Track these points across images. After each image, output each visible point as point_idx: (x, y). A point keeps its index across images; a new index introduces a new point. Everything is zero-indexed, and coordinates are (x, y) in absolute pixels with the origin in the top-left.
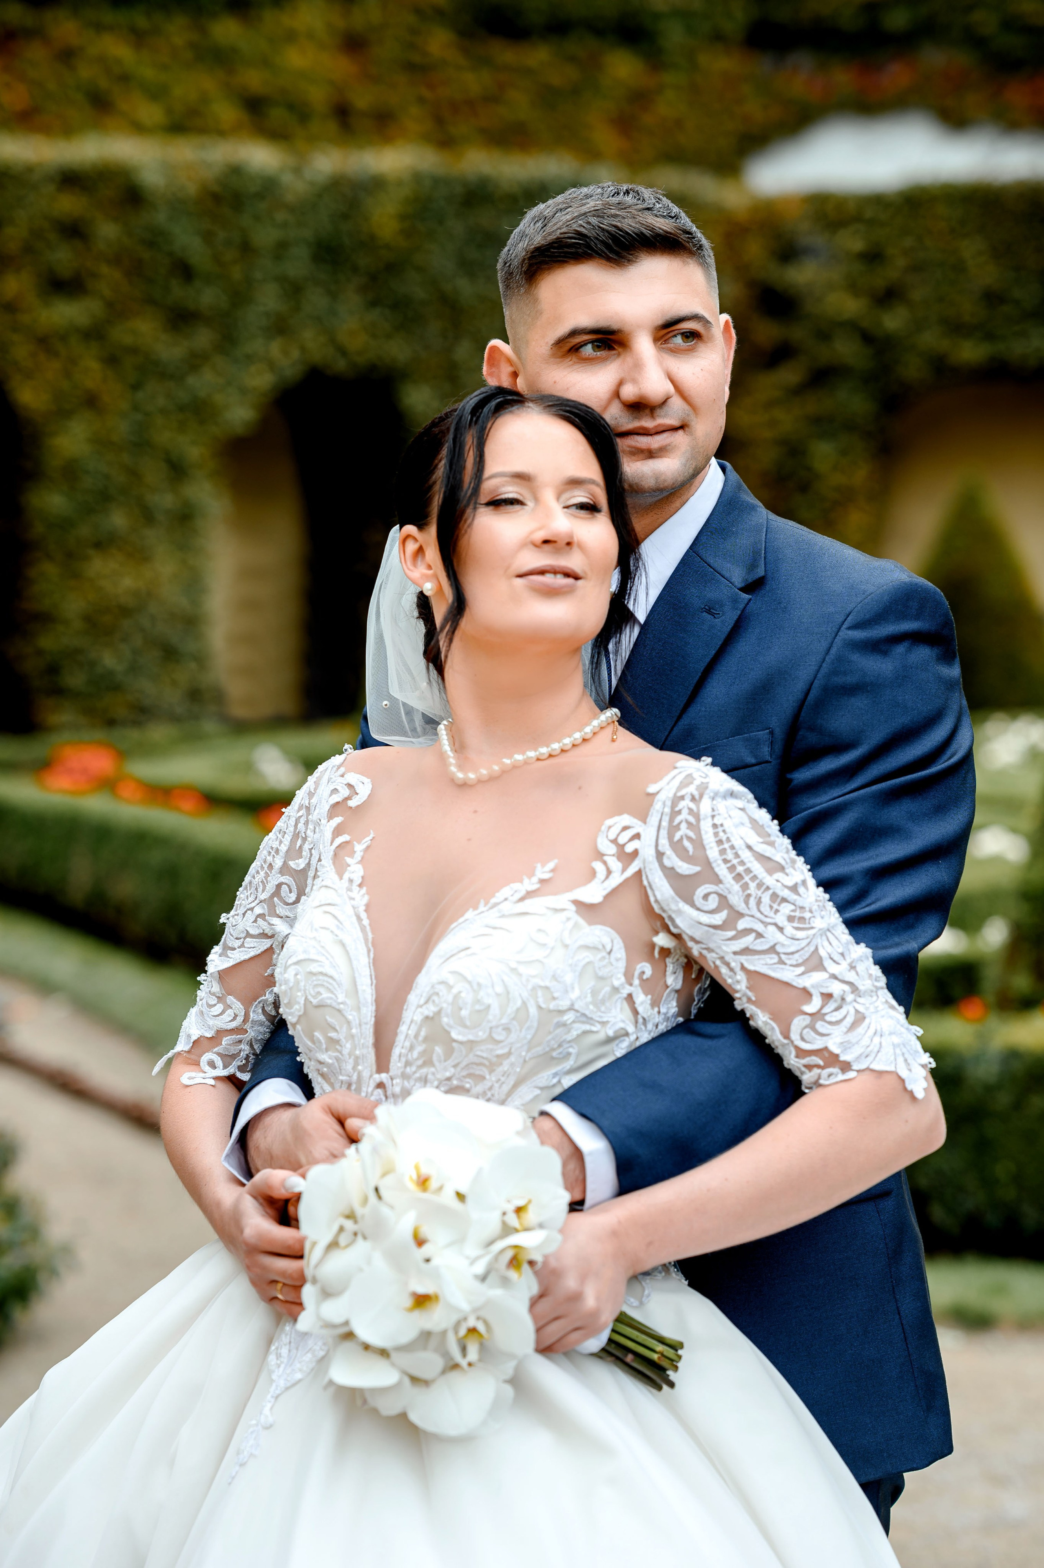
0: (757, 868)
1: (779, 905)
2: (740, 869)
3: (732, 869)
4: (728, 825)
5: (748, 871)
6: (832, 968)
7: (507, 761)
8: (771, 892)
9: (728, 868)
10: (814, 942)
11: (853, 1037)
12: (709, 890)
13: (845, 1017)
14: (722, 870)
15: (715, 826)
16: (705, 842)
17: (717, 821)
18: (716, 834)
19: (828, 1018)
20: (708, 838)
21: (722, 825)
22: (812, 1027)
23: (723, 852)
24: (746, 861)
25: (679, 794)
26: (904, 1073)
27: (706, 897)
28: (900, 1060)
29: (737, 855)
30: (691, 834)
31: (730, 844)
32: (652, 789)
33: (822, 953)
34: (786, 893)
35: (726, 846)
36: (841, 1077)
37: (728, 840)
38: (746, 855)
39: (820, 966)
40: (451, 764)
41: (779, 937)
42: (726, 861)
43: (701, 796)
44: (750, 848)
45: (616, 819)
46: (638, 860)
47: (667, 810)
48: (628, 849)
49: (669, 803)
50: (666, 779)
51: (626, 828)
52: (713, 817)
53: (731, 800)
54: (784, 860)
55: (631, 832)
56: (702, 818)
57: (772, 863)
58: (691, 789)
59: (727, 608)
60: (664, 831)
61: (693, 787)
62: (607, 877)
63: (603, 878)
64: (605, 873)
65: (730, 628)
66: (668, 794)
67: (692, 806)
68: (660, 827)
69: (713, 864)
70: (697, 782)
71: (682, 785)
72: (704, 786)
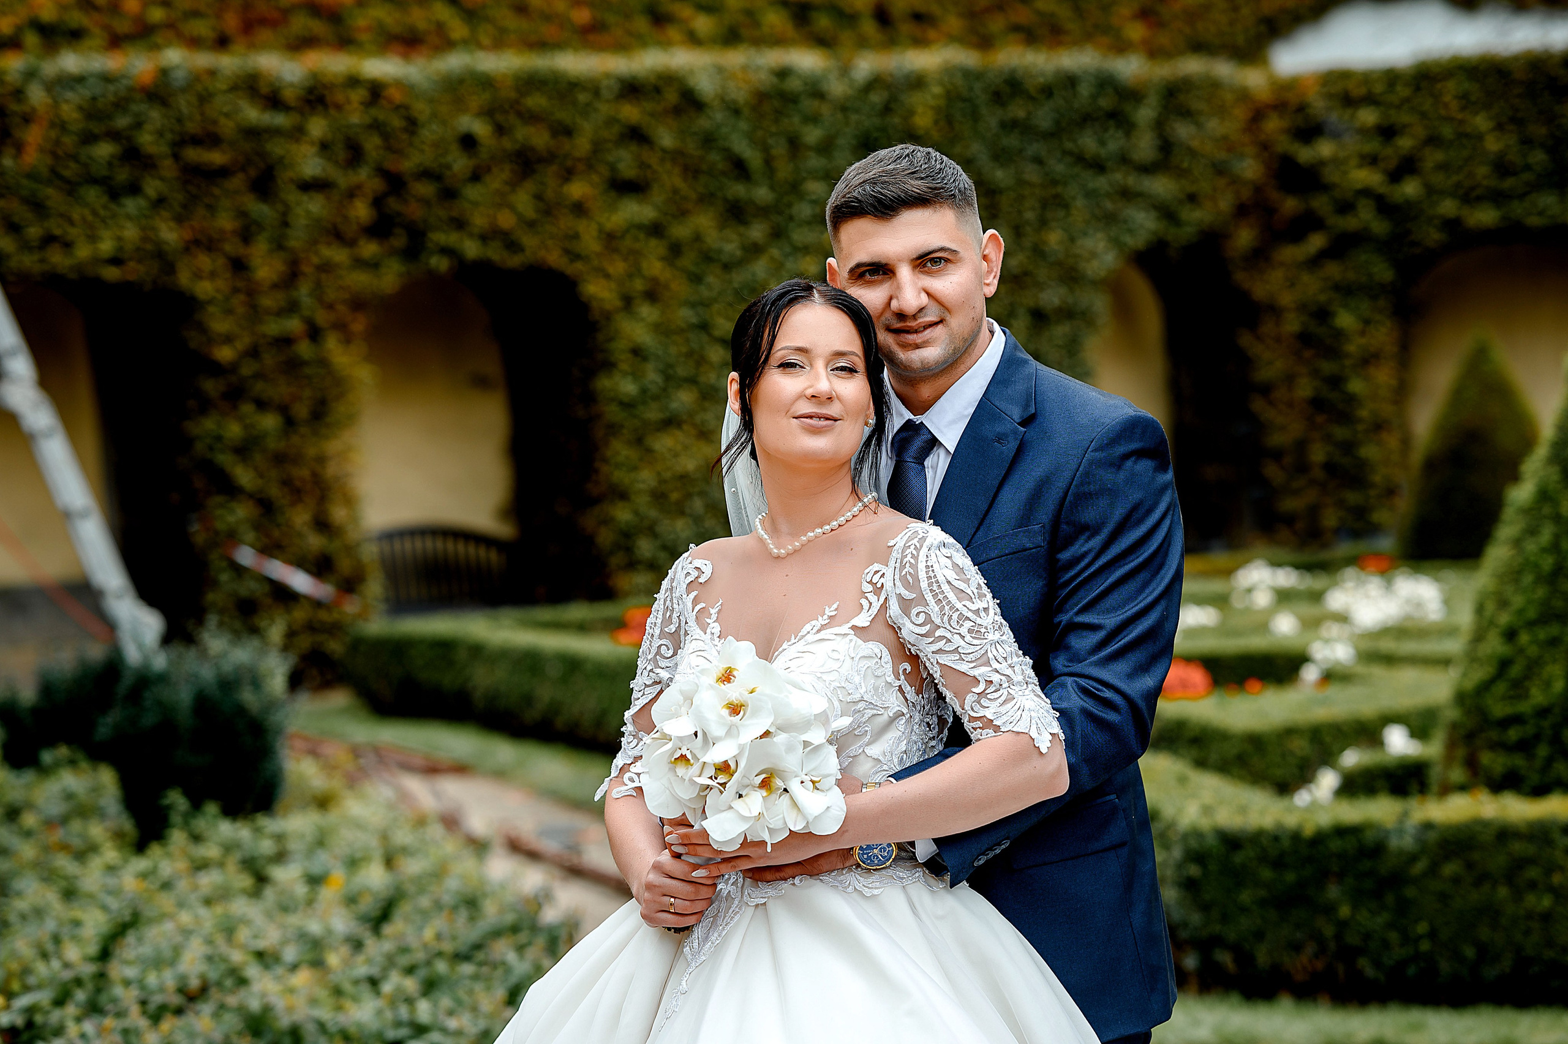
0: (951, 596)
1: (963, 621)
2: (940, 597)
3: (935, 596)
4: (936, 568)
6: (995, 665)
7: (804, 539)
8: (959, 613)
9: (933, 596)
10: (985, 648)
11: (1003, 709)
12: (920, 610)
13: (1000, 696)
14: (929, 597)
15: (927, 567)
16: (920, 577)
17: (928, 564)
18: (927, 572)
19: (988, 696)
20: (922, 575)
21: (932, 566)
22: (979, 702)
23: (930, 585)
25: (907, 545)
26: (1034, 734)
27: (918, 614)
28: (1034, 727)
29: (939, 586)
30: (911, 571)
31: (936, 579)
32: (890, 544)
33: (990, 655)
34: (970, 615)
35: (933, 580)
36: (994, 734)
37: (935, 576)
38: (945, 587)
39: (988, 663)
40: (769, 544)
41: (962, 643)
42: (932, 591)
43: (921, 546)
44: (949, 582)
45: (871, 567)
46: (883, 592)
47: (899, 556)
48: (879, 585)
49: (900, 551)
50: (900, 536)
51: (876, 572)
52: (927, 561)
53: (943, 550)
54: (973, 593)
55: (880, 574)
56: (919, 561)
57: (964, 594)
58: (915, 541)
59: (1011, 439)
60: (897, 570)
61: (917, 539)
62: (870, 608)
63: (868, 608)
64: (868, 604)
65: (1013, 453)
66: (901, 544)
67: (915, 552)
68: (895, 567)
69: (924, 593)
70: (920, 537)
71: (910, 539)
72: (923, 539)
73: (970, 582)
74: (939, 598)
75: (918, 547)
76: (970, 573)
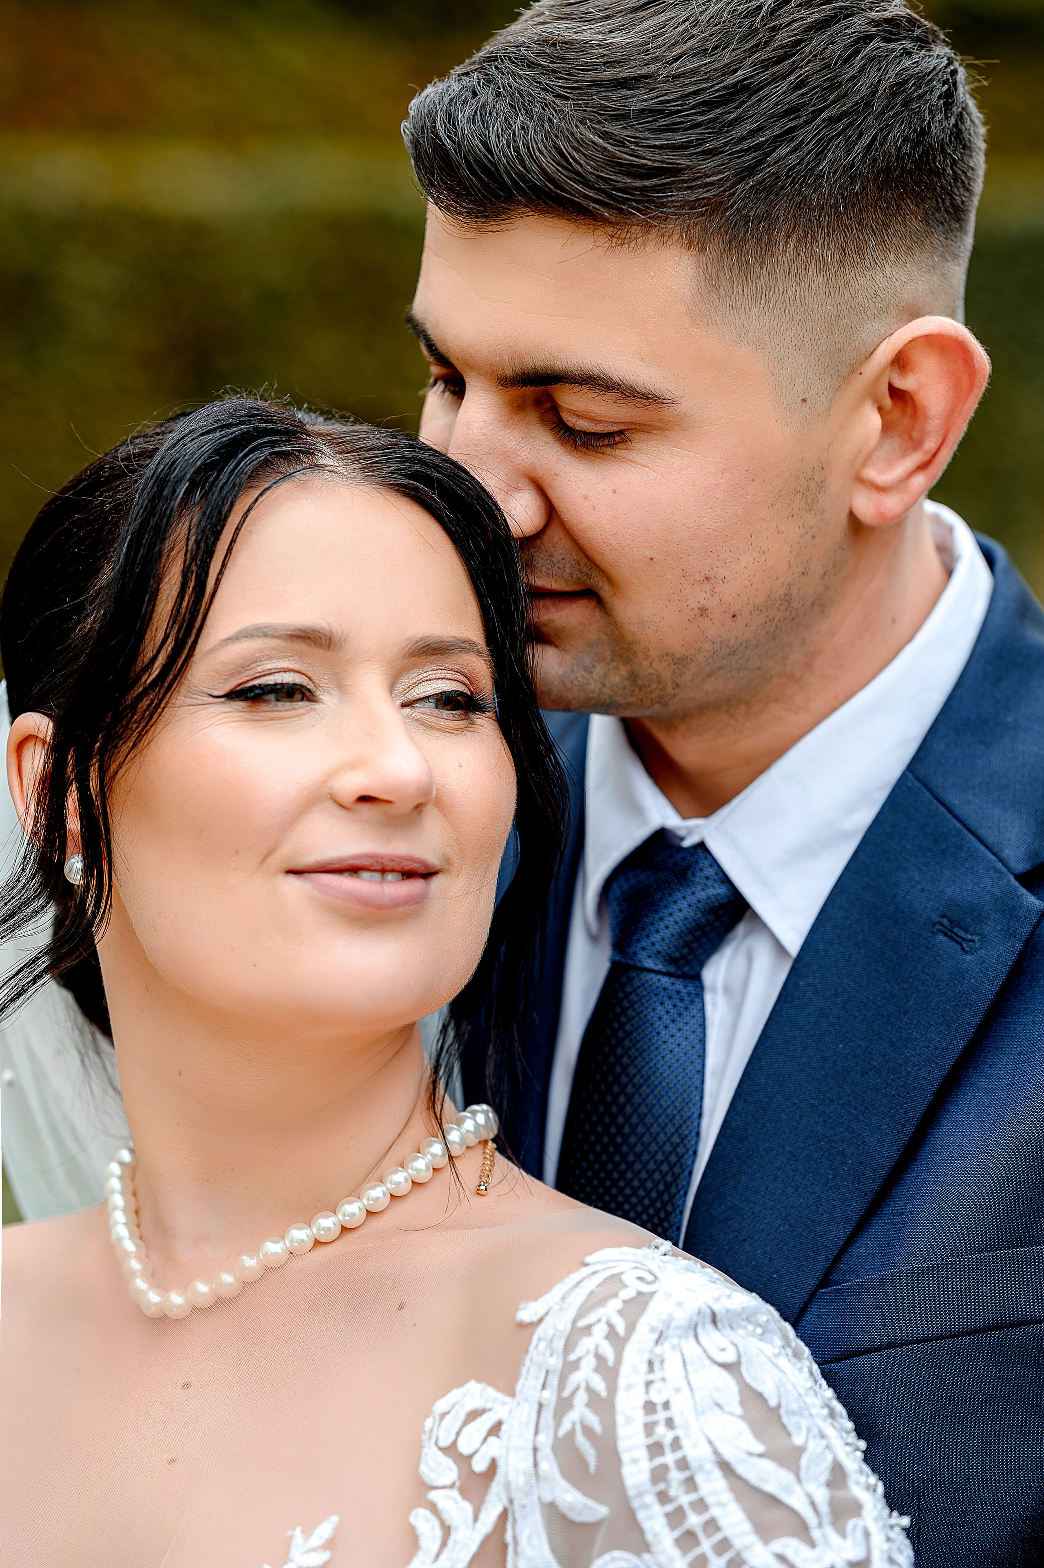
2: (694, 1520)
3: (676, 1517)
4: (681, 1408)
5: (712, 1525)
7: (250, 1262)
9: (668, 1515)
14: (652, 1519)
15: (650, 1407)
16: (622, 1445)
17: (657, 1398)
18: (649, 1428)
20: (631, 1434)
21: (666, 1405)
23: (659, 1474)
24: (710, 1500)
25: (581, 1323)
29: (690, 1484)
30: (594, 1421)
31: (679, 1455)
32: (525, 1315)
35: (669, 1458)
37: (676, 1444)
40: (133, 1274)
42: (663, 1497)
43: (631, 1328)
44: (725, 1467)
45: (455, 1394)
46: (496, 1487)
47: (555, 1362)
48: (480, 1465)
49: (560, 1344)
50: (558, 1290)
51: (474, 1415)
52: (648, 1384)
53: (712, 1338)
54: (813, 1504)
55: (484, 1423)
56: (622, 1382)
57: (776, 1514)
58: (611, 1310)
59: (992, 927)
60: (548, 1415)
61: (615, 1304)
62: (444, 1544)
63: (435, 1547)
64: (438, 1533)
65: (998, 982)
66: (561, 1322)
67: (608, 1351)
68: (540, 1406)
69: (635, 1504)
70: (627, 1294)
71: (594, 1302)
72: (640, 1301)
73: (804, 1462)
74: (687, 1525)
75: (621, 1328)
76: (804, 1423)
